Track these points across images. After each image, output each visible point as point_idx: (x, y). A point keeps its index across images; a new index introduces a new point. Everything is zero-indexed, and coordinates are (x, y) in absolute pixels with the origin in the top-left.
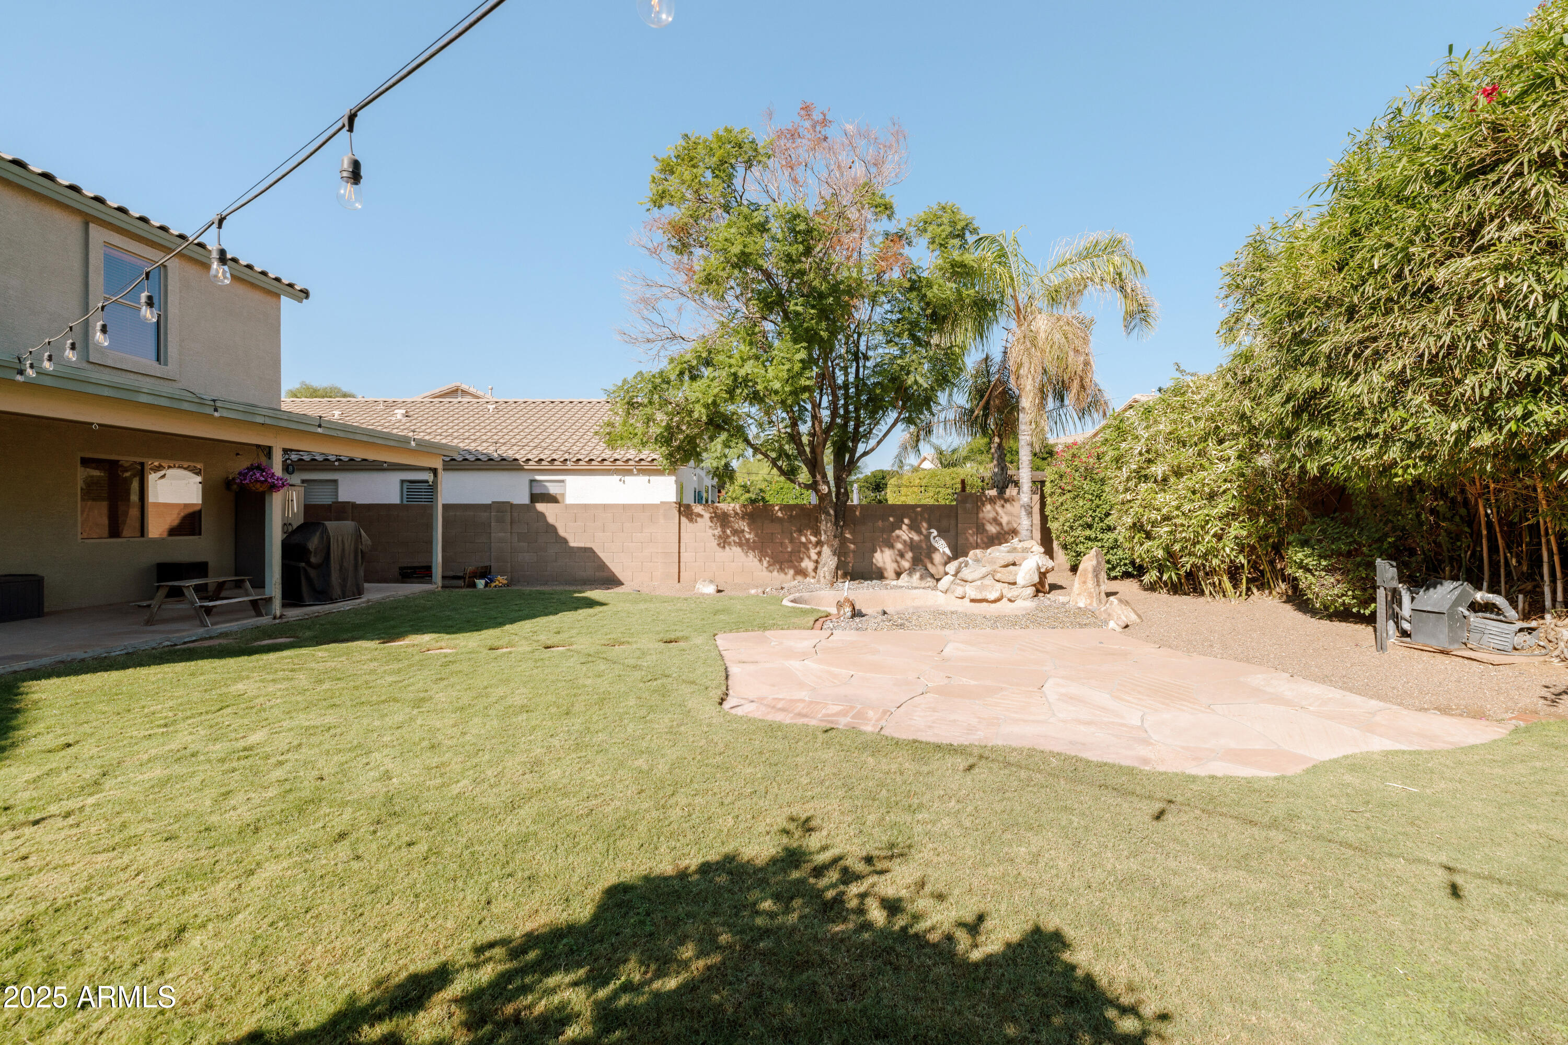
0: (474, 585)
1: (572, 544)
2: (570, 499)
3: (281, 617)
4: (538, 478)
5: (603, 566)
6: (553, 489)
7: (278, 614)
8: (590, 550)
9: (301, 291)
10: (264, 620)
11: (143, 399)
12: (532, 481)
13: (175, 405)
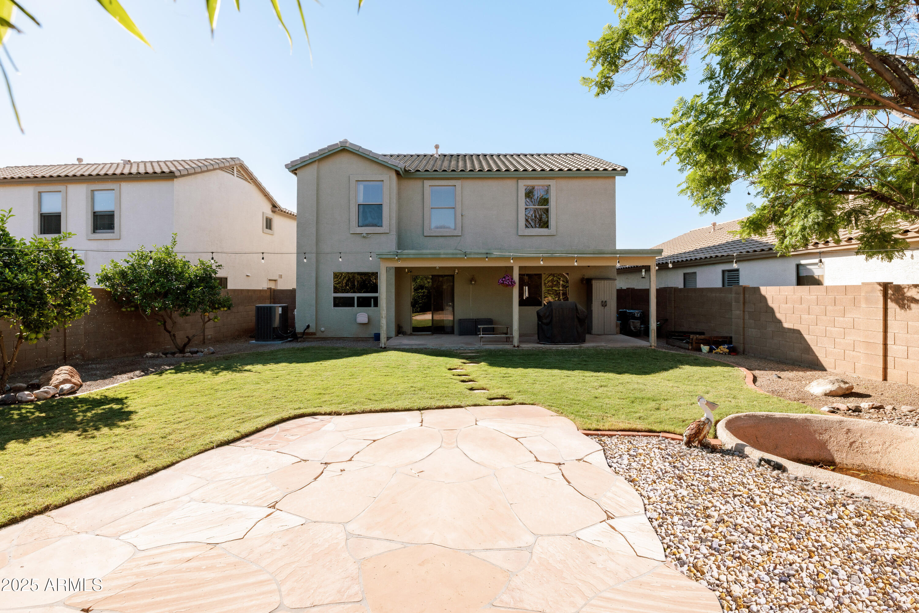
0: (700, 350)
1: (786, 325)
2: (827, 282)
3: (518, 347)
4: (803, 262)
5: (808, 349)
6: (817, 272)
7: (516, 345)
8: (798, 332)
9: (622, 170)
10: (508, 347)
11: (442, 256)
12: (798, 266)
13: (455, 256)
